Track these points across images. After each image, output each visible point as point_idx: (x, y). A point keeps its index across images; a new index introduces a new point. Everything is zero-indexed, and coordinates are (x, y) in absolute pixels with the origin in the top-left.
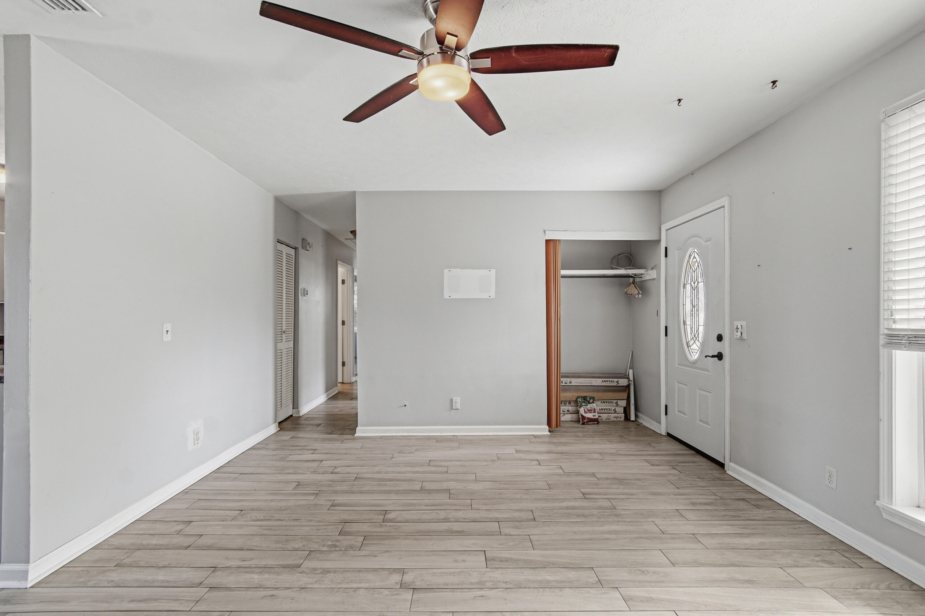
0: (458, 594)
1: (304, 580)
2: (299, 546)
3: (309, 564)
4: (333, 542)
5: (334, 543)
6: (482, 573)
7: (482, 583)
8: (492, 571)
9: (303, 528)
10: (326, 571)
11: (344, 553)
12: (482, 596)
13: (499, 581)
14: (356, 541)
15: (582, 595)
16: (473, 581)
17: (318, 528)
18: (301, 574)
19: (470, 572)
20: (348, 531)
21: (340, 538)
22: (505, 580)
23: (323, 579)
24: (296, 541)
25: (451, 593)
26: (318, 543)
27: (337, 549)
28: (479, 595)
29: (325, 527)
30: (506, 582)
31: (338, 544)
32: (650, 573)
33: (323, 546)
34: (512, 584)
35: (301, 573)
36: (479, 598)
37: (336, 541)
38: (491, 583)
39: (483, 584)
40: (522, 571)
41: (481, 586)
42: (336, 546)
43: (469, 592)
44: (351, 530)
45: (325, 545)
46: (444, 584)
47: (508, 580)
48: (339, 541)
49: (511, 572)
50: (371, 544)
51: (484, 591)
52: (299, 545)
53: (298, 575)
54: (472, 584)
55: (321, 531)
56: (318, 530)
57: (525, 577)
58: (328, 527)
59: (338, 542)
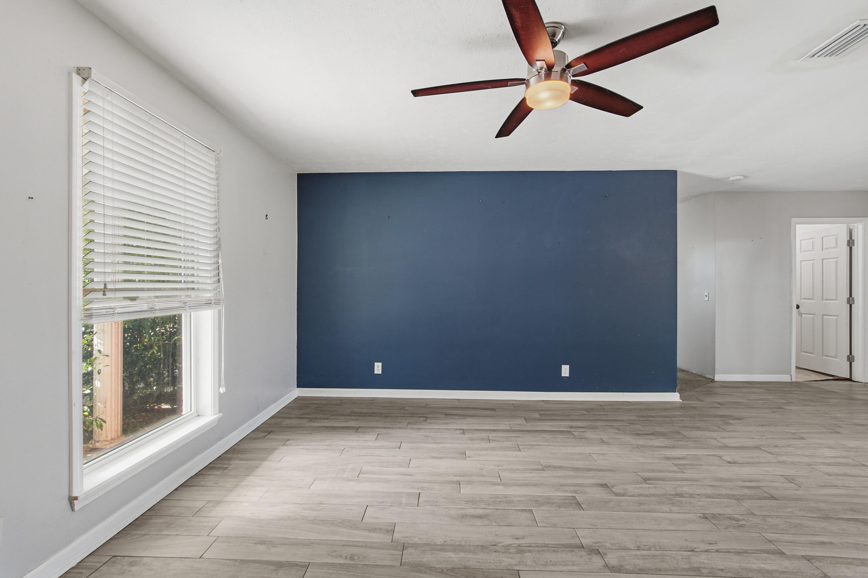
0: (539, 542)
6: (521, 563)
7: (520, 552)
8: (512, 566)
12: (517, 539)
13: (503, 553)
15: (428, 537)
16: (529, 554)
19: (535, 565)
22: (497, 554)
25: (546, 542)
28: (520, 540)
30: (496, 552)
32: (345, 556)
34: (490, 550)
36: (520, 537)
38: (511, 551)
39: (518, 550)
40: (479, 564)
41: (521, 550)
43: (530, 543)
46: (557, 552)
47: (494, 554)
49: (490, 563)
51: (517, 544)
54: (530, 551)
57: (477, 556)
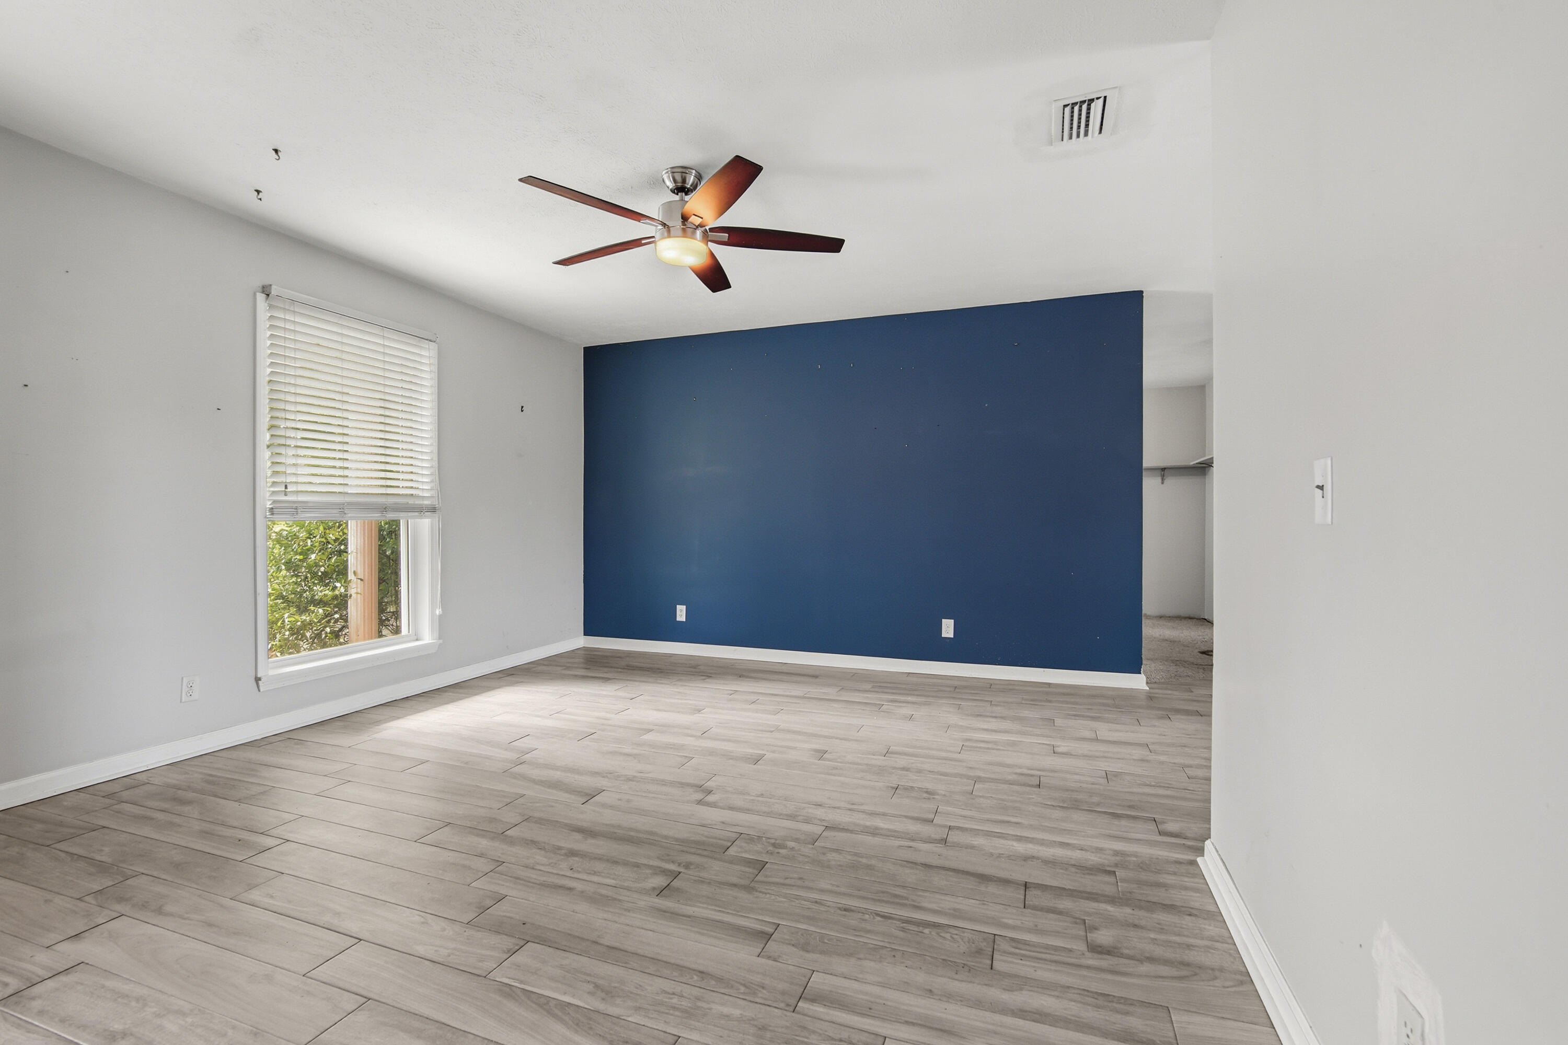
1: (819, 813)
2: (831, 854)
3: (818, 830)
4: (778, 853)
5: (777, 850)
9: (829, 887)
10: (792, 817)
11: (764, 834)
14: (741, 847)
17: (799, 883)
18: (823, 818)
20: (749, 867)
21: (765, 858)
23: (795, 809)
24: (839, 863)
26: (801, 855)
27: (773, 841)
29: (788, 881)
31: (771, 848)
33: (793, 848)
35: (823, 820)
37: (772, 854)
42: (774, 845)
44: (743, 868)
45: (791, 849)
48: (768, 851)
50: (720, 839)
52: (833, 855)
53: (827, 819)
55: (796, 876)
56: (801, 879)
58: (782, 881)
59: (770, 850)
